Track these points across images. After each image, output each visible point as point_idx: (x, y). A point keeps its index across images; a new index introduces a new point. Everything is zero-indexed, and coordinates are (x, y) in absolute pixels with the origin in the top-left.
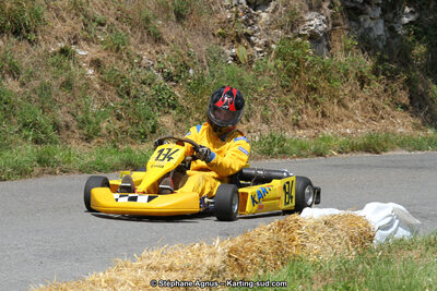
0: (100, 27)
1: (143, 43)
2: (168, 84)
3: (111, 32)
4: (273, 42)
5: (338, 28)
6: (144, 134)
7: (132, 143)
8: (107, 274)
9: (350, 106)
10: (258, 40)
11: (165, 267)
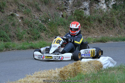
0: (23, 7)
1: (35, 12)
2: (43, 24)
3: (26, 9)
4: (73, 11)
5: (92, 6)
6: (36, 38)
7: (32, 41)
8: (24, 79)
9: (96, 29)
10: (69, 10)
11: (41, 77)
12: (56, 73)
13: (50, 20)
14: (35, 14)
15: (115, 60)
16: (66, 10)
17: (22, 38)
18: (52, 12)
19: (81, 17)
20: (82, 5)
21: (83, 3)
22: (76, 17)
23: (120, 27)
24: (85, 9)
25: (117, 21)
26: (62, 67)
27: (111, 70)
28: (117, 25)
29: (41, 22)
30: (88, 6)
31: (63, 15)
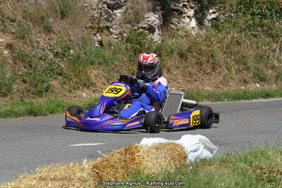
0: (12, 23)
1: (40, 33)
2: (57, 60)
3: (19, 26)
4: (124, 32)
5: (166, 23)
6: (41, 92)
7: (33, 98)
8: (12, 184)
9: (175, 73)
10: (115, 31)
11: (51, 178)
12: (83, 170)
13: (71, 51)
14: (39, 38)
15: (214, 142)
16: (109, 30)
17: (10, 90)
18: (76, 33)
19: (141, 46)
20: (144, 19)
21: (146, 16)
22: (129, 46)
23: (227, 70)
24: (151, 30)
25: (220, 57)
26: (97, 157)
27: (204, 165)
28: (220, 66)
29: (52, 56)
30: (158, 21)
31: (102, 41)
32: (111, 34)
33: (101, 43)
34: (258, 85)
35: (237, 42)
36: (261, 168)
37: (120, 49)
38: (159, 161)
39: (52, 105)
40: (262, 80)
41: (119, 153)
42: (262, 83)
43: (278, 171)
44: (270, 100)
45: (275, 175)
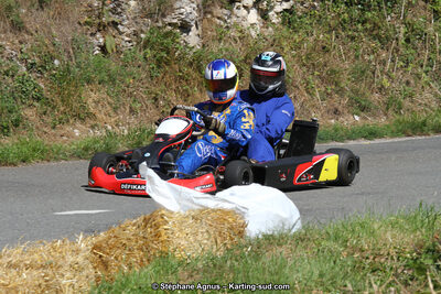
1: (5, 32)
2: (33, 76)
4: (142, 32)
5: (209, 16)
6: (7, 128)
10: (126, 29)
11: (26, 265)
12: (77, 252)
13: (56, 62)
14: (3, 40)
16: (118, 29)
18: (63, 33)
19: (168, 53)
20: (173, 10)
21: (177, 5)
22: (149, 53)
23: (308, 92)
24: (185, 28)
25: (296, 72)
26: (99, 231)
27: (271, 244)
28: (296, 87)
29: (25, 69)
30: (195, 14)
31: (105, 45)
32: (121, 33)
33: (103, 49)
34: (357, 118)
35: (324, 48)
36: (362, 251)
37: (134, 59)
38: (199, 238)
39: (25, 149)
40: (363, 109)
41: (134, 225)
42: (362, 114)
43: (388, 254)
44: (377, 141)
45: (383, 260)
